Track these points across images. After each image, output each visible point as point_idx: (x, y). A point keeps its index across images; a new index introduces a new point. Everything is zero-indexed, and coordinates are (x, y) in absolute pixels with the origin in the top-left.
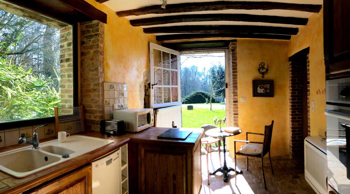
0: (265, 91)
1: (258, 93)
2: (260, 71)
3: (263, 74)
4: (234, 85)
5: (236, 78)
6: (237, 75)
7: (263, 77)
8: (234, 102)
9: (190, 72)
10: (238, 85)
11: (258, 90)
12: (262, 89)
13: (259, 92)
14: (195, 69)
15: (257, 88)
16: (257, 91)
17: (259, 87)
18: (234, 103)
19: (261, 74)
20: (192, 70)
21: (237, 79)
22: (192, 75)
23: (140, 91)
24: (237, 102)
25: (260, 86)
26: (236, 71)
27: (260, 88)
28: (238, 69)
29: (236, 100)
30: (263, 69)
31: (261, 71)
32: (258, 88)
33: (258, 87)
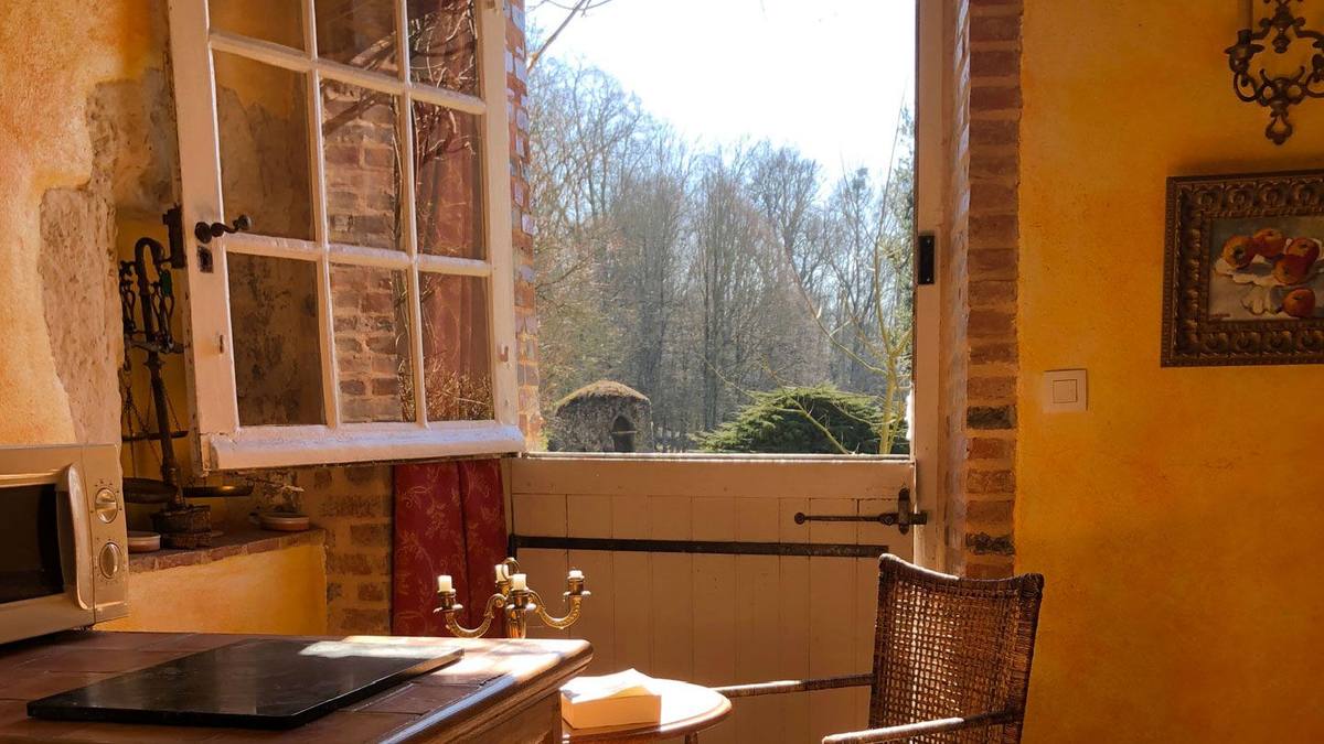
0: (1290, 300)
1: (1218, 324)
2: (1254, 68)
3: (1281, 95)
4: (980, 245)
5: (1011, 165)
6: (1015, 126)
7: (1279, 139)
8: (976, 418)
9: (752, 217)
10: (1028, 246)
11: (1217, 283)
12: (1260, 270)
13: (1224, 306)
14: (792, 189)
15: (1206, 272)
16: (1206, 301)
17: (1228, 251)
18: (972, 433)
19: (1264, 103)
20: (767, 199)
21: (1015, 170)
22: (759, 245)
23: (58, 279)
24: (1009, 427)
25: (1238, 242)
26: (1006, 82)
27: (1243, 263)
28: (1024, 63)
29: (995, 404)
30: (1282, 44)
31: (1268, 62)
32: (1222, 265)
33: (1214, 254)
